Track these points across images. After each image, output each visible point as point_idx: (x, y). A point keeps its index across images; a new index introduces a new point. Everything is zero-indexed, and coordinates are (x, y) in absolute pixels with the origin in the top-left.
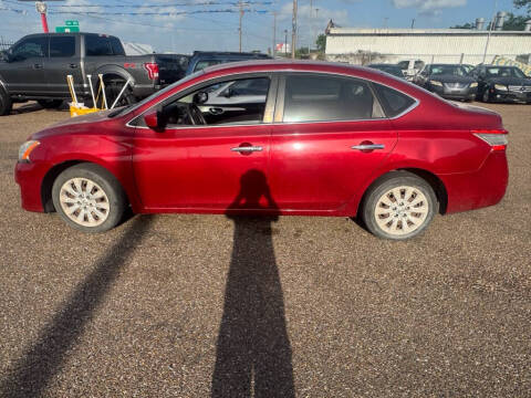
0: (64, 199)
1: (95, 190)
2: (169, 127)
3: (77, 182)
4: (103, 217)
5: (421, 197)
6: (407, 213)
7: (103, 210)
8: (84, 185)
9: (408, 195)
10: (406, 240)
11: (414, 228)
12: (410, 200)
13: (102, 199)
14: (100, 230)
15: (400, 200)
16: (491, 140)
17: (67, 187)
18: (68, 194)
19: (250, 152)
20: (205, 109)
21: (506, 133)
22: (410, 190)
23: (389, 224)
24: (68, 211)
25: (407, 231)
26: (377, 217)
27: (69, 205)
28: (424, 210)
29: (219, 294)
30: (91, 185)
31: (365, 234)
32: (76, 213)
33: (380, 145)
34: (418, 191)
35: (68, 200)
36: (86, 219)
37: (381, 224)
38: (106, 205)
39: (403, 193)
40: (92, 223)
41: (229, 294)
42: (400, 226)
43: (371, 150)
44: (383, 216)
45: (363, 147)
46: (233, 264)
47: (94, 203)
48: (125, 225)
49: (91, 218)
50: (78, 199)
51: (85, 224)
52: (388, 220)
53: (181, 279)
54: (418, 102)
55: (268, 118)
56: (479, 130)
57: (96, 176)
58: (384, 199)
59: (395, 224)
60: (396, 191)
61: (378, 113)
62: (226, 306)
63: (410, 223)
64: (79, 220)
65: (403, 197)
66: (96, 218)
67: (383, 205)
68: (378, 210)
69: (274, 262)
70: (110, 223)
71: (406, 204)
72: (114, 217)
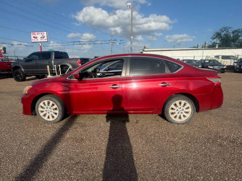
0: (40, 109)
1: (53, 105)
2: (84, 79)
3: (46, 102)
4: (56, 116)
5: (188, 105)
6: (183, 112)
7: (56, 114)
8: (49, 103)
9: (182, 104)
10: (183, 124)
11: (186, 118)
12: (183, 106)
13: (56, 109)
14: (54, 122)
15: (179, 107)
16: (215, 81)
17: (42, 104)
18: (42, 107)
19: (117, 88)
20: (99, 74)
21: (220, 78)
22: (183, 102)
23: (175, 117)
24: (42, 114)
25: (183, 119)
26: (170, 114)
27: (42, 112)
28: (190, 110)
29: (104, 148)
30: (51, 103)
31: (166, 122)
32: (45, 115)
33: (169, 84)
34: (186, 102)
35: (42, 109)
36: (49, 117)
37: (172, 117)
38: (57, 112)
39: (180, 103)
40: (51, 119)
41: (108, 148)
42: (180, 118)
43: (165, 86)
44: (172, 113)
45: (162, 85)
46: (110, 135)
47: (52, 110)
48: (64, 120)
49: (51, 117)
50: (46, 109)
51: (48, 120)
52: (175, 115)
53: (87, 142)
54: (183, 67)
55: (123, 75)
56: (209, 77)
57: (54, 99)
58: (173, 106)
59: (178, 116)
60: (177, 102)
61: (167, 72)
62: (107, 154)
63: (184, 116)
64: (46, 118)
65: (180, 105)
66: (53, 117)
67: (172, 109)
68: (170, 111)
69: (127, 134)
70: (59, 119)
71: (182, 108)
72: (60, 116)
